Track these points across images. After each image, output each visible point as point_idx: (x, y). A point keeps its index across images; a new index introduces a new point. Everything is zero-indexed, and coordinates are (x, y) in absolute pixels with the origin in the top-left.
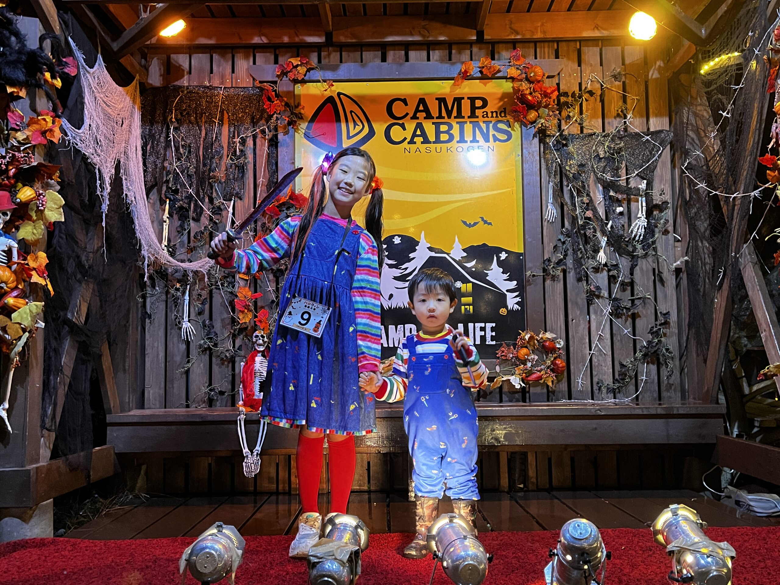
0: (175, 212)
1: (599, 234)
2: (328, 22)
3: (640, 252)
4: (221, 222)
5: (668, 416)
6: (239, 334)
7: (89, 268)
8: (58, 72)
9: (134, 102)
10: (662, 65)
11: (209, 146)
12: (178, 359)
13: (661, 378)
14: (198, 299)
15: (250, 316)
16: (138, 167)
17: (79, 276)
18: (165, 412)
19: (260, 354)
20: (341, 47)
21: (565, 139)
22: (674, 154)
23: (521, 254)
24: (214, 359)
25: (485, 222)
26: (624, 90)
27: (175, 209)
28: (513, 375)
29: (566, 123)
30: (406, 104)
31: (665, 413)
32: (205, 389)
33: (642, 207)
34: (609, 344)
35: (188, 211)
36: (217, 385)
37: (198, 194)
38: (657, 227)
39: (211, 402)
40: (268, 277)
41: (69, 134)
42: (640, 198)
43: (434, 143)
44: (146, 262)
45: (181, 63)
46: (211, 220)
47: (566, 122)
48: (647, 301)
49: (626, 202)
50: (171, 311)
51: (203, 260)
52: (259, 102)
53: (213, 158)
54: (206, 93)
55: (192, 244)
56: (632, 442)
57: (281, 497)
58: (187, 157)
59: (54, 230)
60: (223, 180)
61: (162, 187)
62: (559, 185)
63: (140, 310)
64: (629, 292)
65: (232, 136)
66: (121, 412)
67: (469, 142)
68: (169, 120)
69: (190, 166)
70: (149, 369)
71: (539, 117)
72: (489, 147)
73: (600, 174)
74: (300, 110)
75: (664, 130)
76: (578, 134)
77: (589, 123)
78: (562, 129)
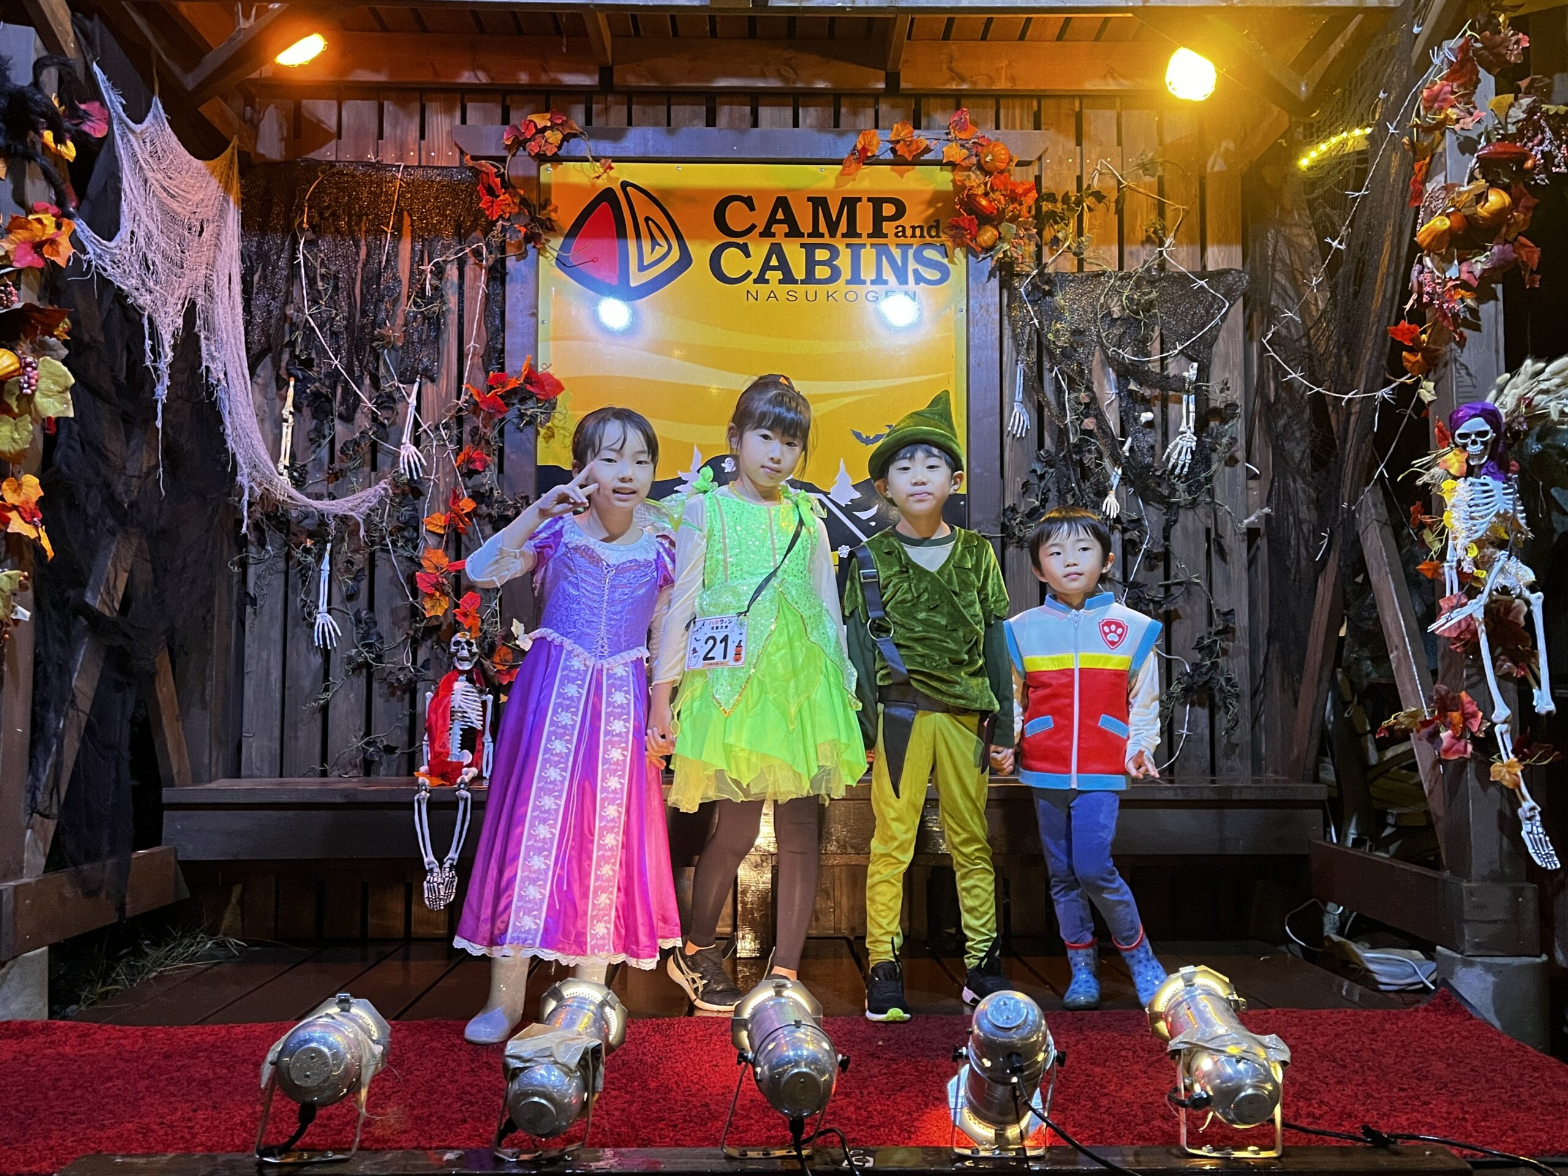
0: (305, 403)
1: (1107, 462)
2: (604, 49)
3: (1182, 496)
4: (393, 423)
5: (1222, 803)
6: (423, 639)
7: (131, 506)
8: (68, 131)
9: (227, 189)
10: (1232, 146)
11: (372, 277)
12: (306, 683)
13: (1217, 732)
14: (348, 571)
15: (445, 604)
16: (233, 316)
17: (110, 522)
18: (282, 784)
19: (463, 678)
20: (631, 96)
21: (1048, 282)
22: (1250, 317)
24: (375, 685)
26: (1161, 192)
27: (307, 398)
29: (1052, 253)
30: (752, 208)
31: (1216, 797)
32: (357, 743)
33: (1188, 412)
35: (330, 401)
36: (383, 735)
37: (350, 369)
38: (1214, 450)
39: (368, 767)
40: (482, 531)
41: (89, 249)
42: (1185, 397)
43: (803, 282)
44: (246, 497)
45: (323, 118)
46: (375, 419)
47: (1051, 249)
48: (1193, 589)
49: (1158, 403)
50: (295, 592)
51: (356, 495)
52: (471, 196)
53: (382, 301)
54: (370, 176)
55: (337, 465)
58: (331, 297)
59: (57, 433)
60: (400, 344)
61: (280, 354)
62: (1035, 369)
63: (235, 590)
64: (1160, 571)
65: (417, 260)
66: (194, 783)
67: (868, 282)
68: (296, 226)
69: (336, 315)
70: (251, 702)
71: (999, 238)
72: (906, 293)
73: (1112, 349)
74: (550, 214)
75: (1233, 270)
76: (1073, 273)
77: (1093, 252)
78: (1044, 262)
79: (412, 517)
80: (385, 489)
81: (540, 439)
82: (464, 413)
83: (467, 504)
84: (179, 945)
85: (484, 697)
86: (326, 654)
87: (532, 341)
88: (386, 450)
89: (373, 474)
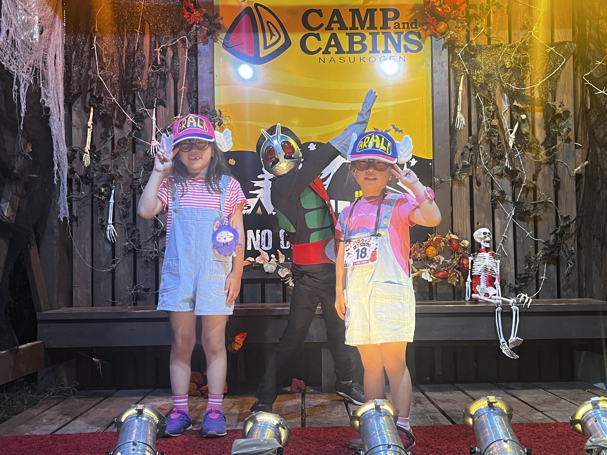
0: (99, 120)
3: (543, 158)
4: (143, 129)
6: (161, 236)
11: (131, 55)
12: (103, 260)
13: (561, 278)
14: (123, 203)
18: (93, 310)
21: (474, 50)
22: (577, 65)
23: (430, 161)
24: (138, 260)
25: (396, 130)
26: (530, 2)
27: (100, 117)
29: (474, 35)
30: (321, 16)
31: (563, 310)
34: (513, 246)
35: (111, 118)
36: (141, 284)
37: (121, 102)
38: (558, 135)
43: (348, 53)
46: (134, 127)
47: (474, 33)
48: (548, 205)
50: (97, 215)
52: (179, 12)
53: (135, 67)
54: (128, 3)
58: (110, 65)
60: (145, 89)
61: (86, 96)
62: (467, 95)
64: (531, 196)
65: (153, 46)
66: (50, 309)
67: (381, 52)
68: (92, 30)
69: (113, 75)
70: (77, 269)
71: (448, 28)
72: (400, 57)
73: (506, 83)
74: (219, 21)
75: (567, 41)
76: (486, 45)
77: (496, 34)
78: (471, 39)
86: (113, 245)
87: (212, 86)
88: (140, 142)
89: (134, 155)
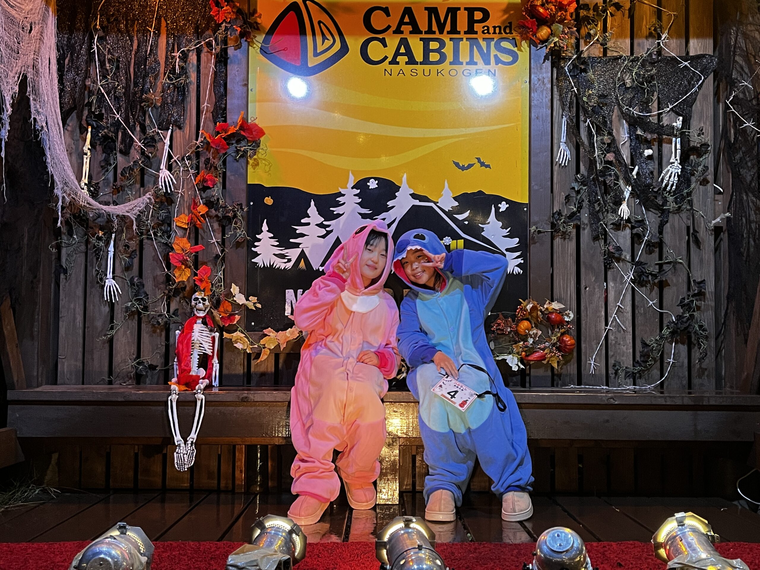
0: (98, 143)
1: (621, 183)
3: (671, 205)
4: (155, 156)
5: (696, 407)
6: (174, 296)
11: (141, 61)
12: (99, 324)
13: (692, 361)
14: (125, 252)
15: (188, 273)
16: (52, 86)
18: (83, 389)
19: (199, 321)
21: (584, 63)
22: (718, 86)
23: (525, 205)
24: (143, 326)
25: (483, 164)
26: (659, 3)
27: (99, 139)
28: (510, 353)
29: (586, 44)
30: (388, 15)
31: (692, 403)
32: (131, 363)
33: (676, 149)
34: (630, 318)
35: (114, 141)
36: (148, 357)
37: (127, 121)
38: (693, 175)
40: (212, 227)
42: (674, 139)
43: (421, 63)
44: (60, 203)
46: (143, 153)
47: (585, 41)
48: (678, 266)
49: (656, 144)
50: (92, 265)
51: (131, 203)
52: (205, 7)
53: (146, 75)
56: (652, 439)
57: (222, 496)
58: (115, 74)
60: (159, 104)
61: (82, 111)
62: (574, 120)
63: (53, 263)
64: (656, 255)
65: (170, 50)
66: (27, 388)
67: (464, 64)
68: (92, 27)
69: (118, 85)
70: (64, 336)
71: (552, 34)
72: (489, 71)
73: (626, 107)
74: (256, 19)
75: (707, 55)
76: (600, 57)
77: (614, 43)
78: (581, 50)
79: (167, 217)
80: (149, 199)
81: (249, 167)
82: (200, 150)
83: (202, 209)
84: (18, 491)
85: (213, 334)
86: (112, 305)
87: (245, 102)
88: (150, 173)
89: (142, 189)
